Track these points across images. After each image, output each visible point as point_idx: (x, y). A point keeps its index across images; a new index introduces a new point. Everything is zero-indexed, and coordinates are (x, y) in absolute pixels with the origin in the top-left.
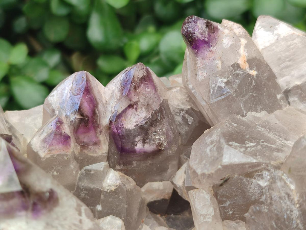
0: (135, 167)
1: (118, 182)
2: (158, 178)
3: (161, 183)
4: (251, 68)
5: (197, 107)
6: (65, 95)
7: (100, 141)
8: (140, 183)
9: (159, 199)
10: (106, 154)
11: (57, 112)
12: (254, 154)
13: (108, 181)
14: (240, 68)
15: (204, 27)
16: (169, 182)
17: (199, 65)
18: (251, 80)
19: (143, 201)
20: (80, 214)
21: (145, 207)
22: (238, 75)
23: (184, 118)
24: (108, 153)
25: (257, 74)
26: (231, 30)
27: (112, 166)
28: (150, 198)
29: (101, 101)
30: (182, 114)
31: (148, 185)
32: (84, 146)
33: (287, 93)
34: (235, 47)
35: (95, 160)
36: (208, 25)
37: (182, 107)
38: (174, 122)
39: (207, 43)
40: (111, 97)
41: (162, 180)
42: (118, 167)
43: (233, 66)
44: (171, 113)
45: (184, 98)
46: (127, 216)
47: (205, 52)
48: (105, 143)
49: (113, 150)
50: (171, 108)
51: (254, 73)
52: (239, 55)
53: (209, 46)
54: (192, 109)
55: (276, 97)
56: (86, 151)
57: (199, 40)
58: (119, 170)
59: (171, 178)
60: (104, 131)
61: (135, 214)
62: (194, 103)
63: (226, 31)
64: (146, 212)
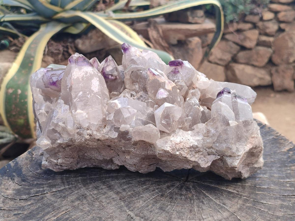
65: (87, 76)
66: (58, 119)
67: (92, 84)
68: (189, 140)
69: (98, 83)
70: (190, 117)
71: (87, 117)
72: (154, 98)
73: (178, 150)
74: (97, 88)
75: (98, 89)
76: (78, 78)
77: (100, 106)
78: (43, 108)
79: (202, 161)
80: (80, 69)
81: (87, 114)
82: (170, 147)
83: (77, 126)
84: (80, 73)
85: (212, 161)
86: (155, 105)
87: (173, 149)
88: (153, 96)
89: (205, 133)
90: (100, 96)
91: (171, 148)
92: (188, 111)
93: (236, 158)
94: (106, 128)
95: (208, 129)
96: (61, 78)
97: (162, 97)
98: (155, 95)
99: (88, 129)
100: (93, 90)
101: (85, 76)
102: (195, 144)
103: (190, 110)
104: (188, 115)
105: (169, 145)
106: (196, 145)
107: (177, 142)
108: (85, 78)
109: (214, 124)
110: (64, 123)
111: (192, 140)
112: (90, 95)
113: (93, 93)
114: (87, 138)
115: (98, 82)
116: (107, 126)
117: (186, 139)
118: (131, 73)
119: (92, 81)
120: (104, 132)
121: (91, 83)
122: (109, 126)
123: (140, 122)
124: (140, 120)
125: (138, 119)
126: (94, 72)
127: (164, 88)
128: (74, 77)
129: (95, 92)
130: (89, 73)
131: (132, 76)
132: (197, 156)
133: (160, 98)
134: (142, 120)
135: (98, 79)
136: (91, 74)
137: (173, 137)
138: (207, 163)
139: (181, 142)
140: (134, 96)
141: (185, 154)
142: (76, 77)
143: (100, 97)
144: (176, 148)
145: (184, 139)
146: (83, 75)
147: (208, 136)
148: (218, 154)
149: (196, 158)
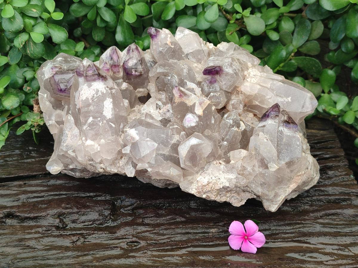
0: (133, 81)
1: (127, 86)
2: (142, 87)
3: (143, 89)
4: (172, 45)
5: (156, 60)
6: (108, 54)
7: (120, 71)
8: (135, 88)
9: (142, 96)
10: (122, 76)
11: (105, 61)
12: (167, 70)
13: (123, 86)
14: (168, 45)
15: (154, 31)
16: (146, 89)
17: (154, 43)
18: (171, 49)
19: (136, 96)
20: (114, 84)
21: (137, 99)
22: (167, 47)
23: (151, 64)
24: (123, 76)
25: (174, 47)
26: (165, 32)
27: (124, 81)
28: (139, 95)
29: (120, 57)
30: (150, 63)
31: (138, 90)
32: (114, 73)
33: (187, 55)
34: (166, 38)
35: (118, 79)
36: (156, 30)
37: (150, 60)
38: (147, 66)
39: (156, 36)
40: (124, 55)
41: (143, 88)
42: (127, 81)
43: (165, 44)
44: (146, 62)
45: (150, 57)
46: (130, 99)
47: (155, 39)
48: (122, 72)
49: (124, 74)
50: (146, 61)
51: (173, 47)
52: (168, 40)
53: (156, 37)
54: (153, 61)
55: (182, 56)
56: (115, 75)
57: (153, 35)
58: (127, 82)
59: (146, 87)
60: (121, 68)
61: (133, 100)
62: (155, 59)
63: (163, 32)
64: (137, 101)
65: (98, 95)
66: (67, 146)
67: (104, 108)
68: (219, 179)
69: (111, 106)
70: (226, 143)
71: (99, 149)
72: (180, 124)
73: (204, 193)
74: (111, 113)
75: (112, 115)
76: (87, 99)
77: (114, 137)
78: (53, 118)
79: (235, 199)
80: (90, 86)
81: (99, 145)
82: (196, 189)
83: (88, 158)
84: (89, 92)
85: (247, 199)
86: (182, 132)
87: (199, 192)
88: (179, 122)
89: (240, 171)
90: (114, 124)
91: (196, 191)
92: (224, 133)
93: (274, 203)
94: (123, 159)
95: (244, 167)
96: (71, 85)
97: (189, 125)
98: (182, 121)
99: (100, 163)
100: (105, 115)
101: (95, 96)
102: (226, 185)
103: (227, 132)
104: (224, 138)
105: (195, 187)
106: (228, 186)
107: (204, 184)
108: (95, 99)
109: (251, 161)
110: (74, 151)
111: (223, 180)
112: (101, 122)
113: (106, 120)
114: (100, 171)
115: (112, 104)
116: (124, 158)
117: (215, 179)
118: (157, 79)
119: (105, 102)
120: (121, 165)
121: (103, 105)
122: (126, 157)
123: (161, 158)
124: (161, 155)
125: (158, 154)
126: (107, 90)
127: (193, 112)
128: (83, 97)
129: (108, 119)
130: (100, 92)
131: (158, 83)
132: (228, 195)
133: (187, 126)
134: (164, 155)
135: (111, 100)
136: (103, 93)
137: (201, 175)
138: (241, 201)
139: (209, 183)
140: (160, 109)
141: (213, 196)
142: (84, 98)
143: (113, 126)
144: (202, 191)
145: (213, 178)
146: (94, 95)
147: (242, 175)
148: (254, 193)
149: (227, 197)
